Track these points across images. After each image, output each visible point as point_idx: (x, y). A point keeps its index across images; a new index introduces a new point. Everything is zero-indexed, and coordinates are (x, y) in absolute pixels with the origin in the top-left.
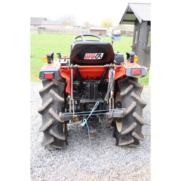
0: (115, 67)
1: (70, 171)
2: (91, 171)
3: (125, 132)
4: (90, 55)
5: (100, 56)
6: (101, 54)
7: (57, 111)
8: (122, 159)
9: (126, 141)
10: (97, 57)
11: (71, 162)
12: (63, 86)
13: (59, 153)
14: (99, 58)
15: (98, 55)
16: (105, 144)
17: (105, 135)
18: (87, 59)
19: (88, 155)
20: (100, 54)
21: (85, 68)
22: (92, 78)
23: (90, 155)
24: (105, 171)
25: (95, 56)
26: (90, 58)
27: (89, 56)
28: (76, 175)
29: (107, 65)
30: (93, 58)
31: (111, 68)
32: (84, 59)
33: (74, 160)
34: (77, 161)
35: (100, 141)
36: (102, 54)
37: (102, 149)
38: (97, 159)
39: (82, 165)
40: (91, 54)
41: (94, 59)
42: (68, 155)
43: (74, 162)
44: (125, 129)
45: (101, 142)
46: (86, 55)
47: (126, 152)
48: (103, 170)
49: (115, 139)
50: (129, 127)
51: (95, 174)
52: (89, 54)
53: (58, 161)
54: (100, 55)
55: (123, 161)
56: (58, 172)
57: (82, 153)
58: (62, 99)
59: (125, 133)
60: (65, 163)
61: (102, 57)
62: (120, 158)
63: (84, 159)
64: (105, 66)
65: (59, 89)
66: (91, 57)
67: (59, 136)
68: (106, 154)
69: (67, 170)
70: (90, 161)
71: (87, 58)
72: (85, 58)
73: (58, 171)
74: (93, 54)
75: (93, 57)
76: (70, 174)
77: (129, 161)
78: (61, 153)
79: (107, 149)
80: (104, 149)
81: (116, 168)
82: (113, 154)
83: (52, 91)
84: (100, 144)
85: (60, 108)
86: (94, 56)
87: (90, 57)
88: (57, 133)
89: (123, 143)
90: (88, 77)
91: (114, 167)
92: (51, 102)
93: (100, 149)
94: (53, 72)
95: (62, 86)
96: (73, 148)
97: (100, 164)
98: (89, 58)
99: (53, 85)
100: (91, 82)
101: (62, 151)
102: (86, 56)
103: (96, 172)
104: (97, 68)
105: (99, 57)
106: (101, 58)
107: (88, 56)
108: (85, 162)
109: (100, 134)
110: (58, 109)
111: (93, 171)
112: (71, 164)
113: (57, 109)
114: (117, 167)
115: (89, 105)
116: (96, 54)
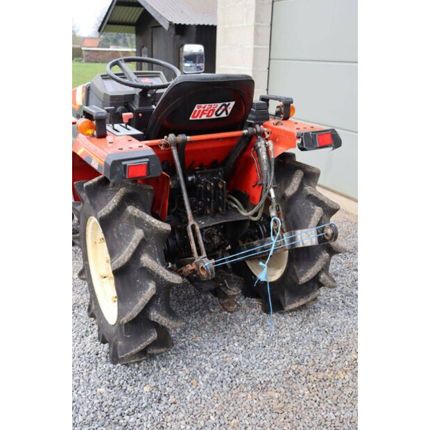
2: (262, 382)
3: (308, 276)
4: (206, 108)
5: (226, 110)
6: (229, 104)
7: (158, 259)
9: (303, 298)
10: (219, 113)
11: (200, 377)
14: (224, 115)
15: (224, 107)
18: (198, 118)
20: (227, 103)
25: (216, 109)
26: (204, 117)
27: (204, 111)
30: (212, 115)
31: (259, 137)
32: (191, 118)
33: (204, 372)
36: (232, 104)
40: (207, 106)
41: (214, 116)
43: (208, 374)
44: (307, 271)
46: (196, 108)
49: (255, 301)
51: (273, 385)
52: (203, 105)
53: (171, 384)
54: (226, 106)
56: (191, 409)
59: (308, 278)
61: (229, 111)
63: (225, 362)
64: (245, 131)
66: (207, 112)
69: (206, 396)
70: (242, 363)
71: (197, 117)
72: (192, 117)
73: (188, 407)
74: (213, 104)
75: (211, 112)
79: (254, 326)
80: (247, 327)
81: (305, 360)
83: (131, 209)
84: (228, 319)
86: (213, 110)
87: (205, 114)
89: (295, 302)
90: (193, 162)
91: (301, 358)
93: (239, 328)
94: (148, 160)
95: (146, 195)
98: (200, 117)
99: (125, 195)
101: (157, 358)
102: (196, 111)
104: (218, 139)
105: (224, 112)
106: (227, 113)
107: (200, 111)
108: (232, 367)
112: (204, 380)
113: (157, 254)
114: (307, 358)
116: (220, 105)
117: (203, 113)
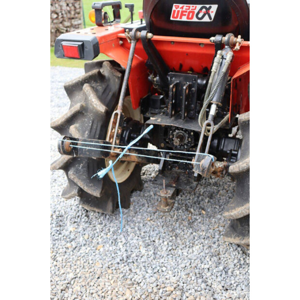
0: (237, 44)
1: (93, 265)
2: (133, 280)
4: (184, 9)
5: (207, 13)
6: (210, 7)
7: (87, 132)
8: (220, 273)
10: (200, 15)
11: (108, 245)
12: (117, 80)
13: (99, 220)
14: (206, 19)
15: (204, 10)
16: (203, 228)
17: (218, 207)
18: (178, 19)
19: (154, 241)
20: (208, 6)
21: (171, 42)
22: (191, 69)
23: (157, 241)
24: (161, 291)
25: (196, 11)
26: (184, 19)
27: (182, 12)
28: (99, 278)
29: (218, 38)
30: (192, 18)
31: (226, 47)
32: (172, 19)
33: (115, 244)
34: (121, 247)
35: (198, 218)
36: (214, 8)
37: (192, 236)
38: (165, 255)
39: (125, 260)
40: (185, 6)
41: (195, 19)
42: (112, 230)
43: (114, 247)
45: (199, 220)
46: (174, 8)
47: (242, 259)
48: (157, 285)
50: (243, 206)
51: (138, 288)
52: (181, 5)
53: (86, 237)
54: (208, 9)
55: (219, 279)
56: (71, 260)
57: (143, 234)
58: (102, 108)
60: (98, 243)
62: (214, 271)
63: (136, 248)
64: (212, 39)
65: (108, 86)
66: (187, 14)
67: (87, 186)
68: (191, 250)
69: (90, 259)
70: (145, 257)
71: (177, 17)
72: (173, 17)
73: (71, 257)
74: (191, 6)
75: (191, 14)
76: (89, 271)
77: (235, 285)
78: (103, 222)
79: (203, 240)
80: (196, 238)
81: (189, 292)
82: (206, 256)
83: (86, 87)
85: (97, 127)
86: (193, 13)
87: (185, 15)
88: (82, 180)
90: (181, 66)
92: (76, 110)
93: (188, 235)
94: (80, 43)
95: (114, 81)
96: (134, 216)
97: (164, 269)
98: (181, 18)
99: (95, 75)
100: (182, 79)
101: (108, 217)
102: (175, 11)
103: (142, 284)
104: (200, 44)
105: (207, 16)
106: (210, 18)
107: (178, 11)
109: (209, 202)
110: (91, 129)
111: (137, 280)
112: (107, 249)
113: (89, 128)
115: (175, 131)
116: (199, 7)
117: (182, 15)
